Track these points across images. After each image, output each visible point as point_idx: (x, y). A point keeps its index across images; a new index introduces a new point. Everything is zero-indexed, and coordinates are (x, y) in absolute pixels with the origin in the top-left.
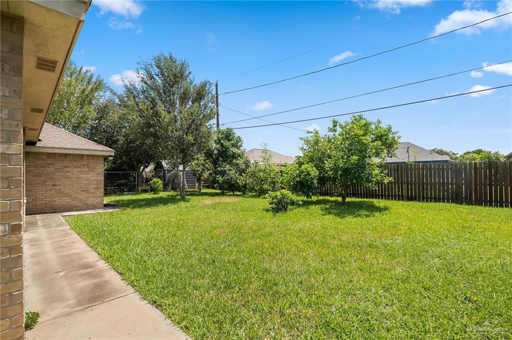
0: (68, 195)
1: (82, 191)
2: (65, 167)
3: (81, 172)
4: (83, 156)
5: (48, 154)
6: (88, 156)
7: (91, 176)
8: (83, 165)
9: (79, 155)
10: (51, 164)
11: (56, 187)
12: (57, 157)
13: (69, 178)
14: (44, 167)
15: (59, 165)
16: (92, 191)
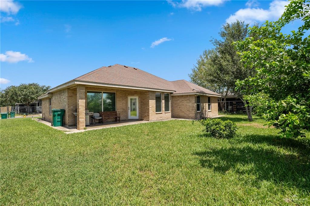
0: (183, 112)
1: (188, 111)
2: (183, 101)
3: (187, 103)
4: (187, 95)
5: (178, 96)
6: (189, 95)
7: (190, 104)
8: (188, 100)
9: (186, 95)
10: (179, 100)
11: (180, 109)
12: (180, 97)
13: (183, 105)
14: (177, 101)
15: (181, 100)
16: (191, 111)
